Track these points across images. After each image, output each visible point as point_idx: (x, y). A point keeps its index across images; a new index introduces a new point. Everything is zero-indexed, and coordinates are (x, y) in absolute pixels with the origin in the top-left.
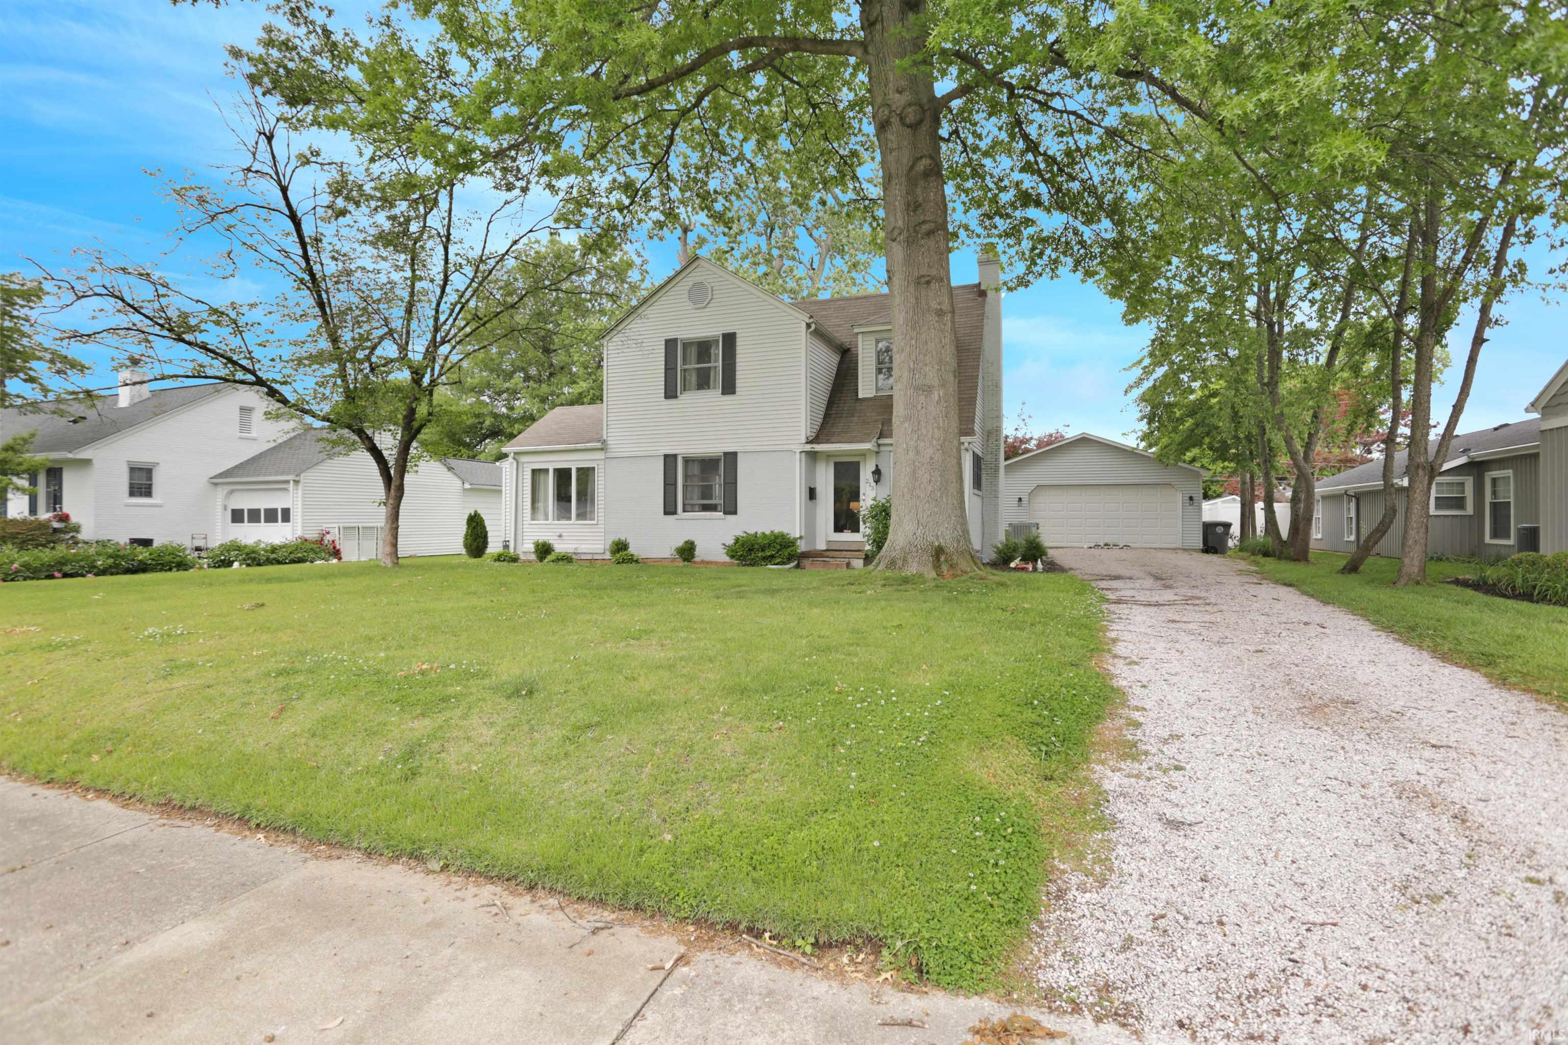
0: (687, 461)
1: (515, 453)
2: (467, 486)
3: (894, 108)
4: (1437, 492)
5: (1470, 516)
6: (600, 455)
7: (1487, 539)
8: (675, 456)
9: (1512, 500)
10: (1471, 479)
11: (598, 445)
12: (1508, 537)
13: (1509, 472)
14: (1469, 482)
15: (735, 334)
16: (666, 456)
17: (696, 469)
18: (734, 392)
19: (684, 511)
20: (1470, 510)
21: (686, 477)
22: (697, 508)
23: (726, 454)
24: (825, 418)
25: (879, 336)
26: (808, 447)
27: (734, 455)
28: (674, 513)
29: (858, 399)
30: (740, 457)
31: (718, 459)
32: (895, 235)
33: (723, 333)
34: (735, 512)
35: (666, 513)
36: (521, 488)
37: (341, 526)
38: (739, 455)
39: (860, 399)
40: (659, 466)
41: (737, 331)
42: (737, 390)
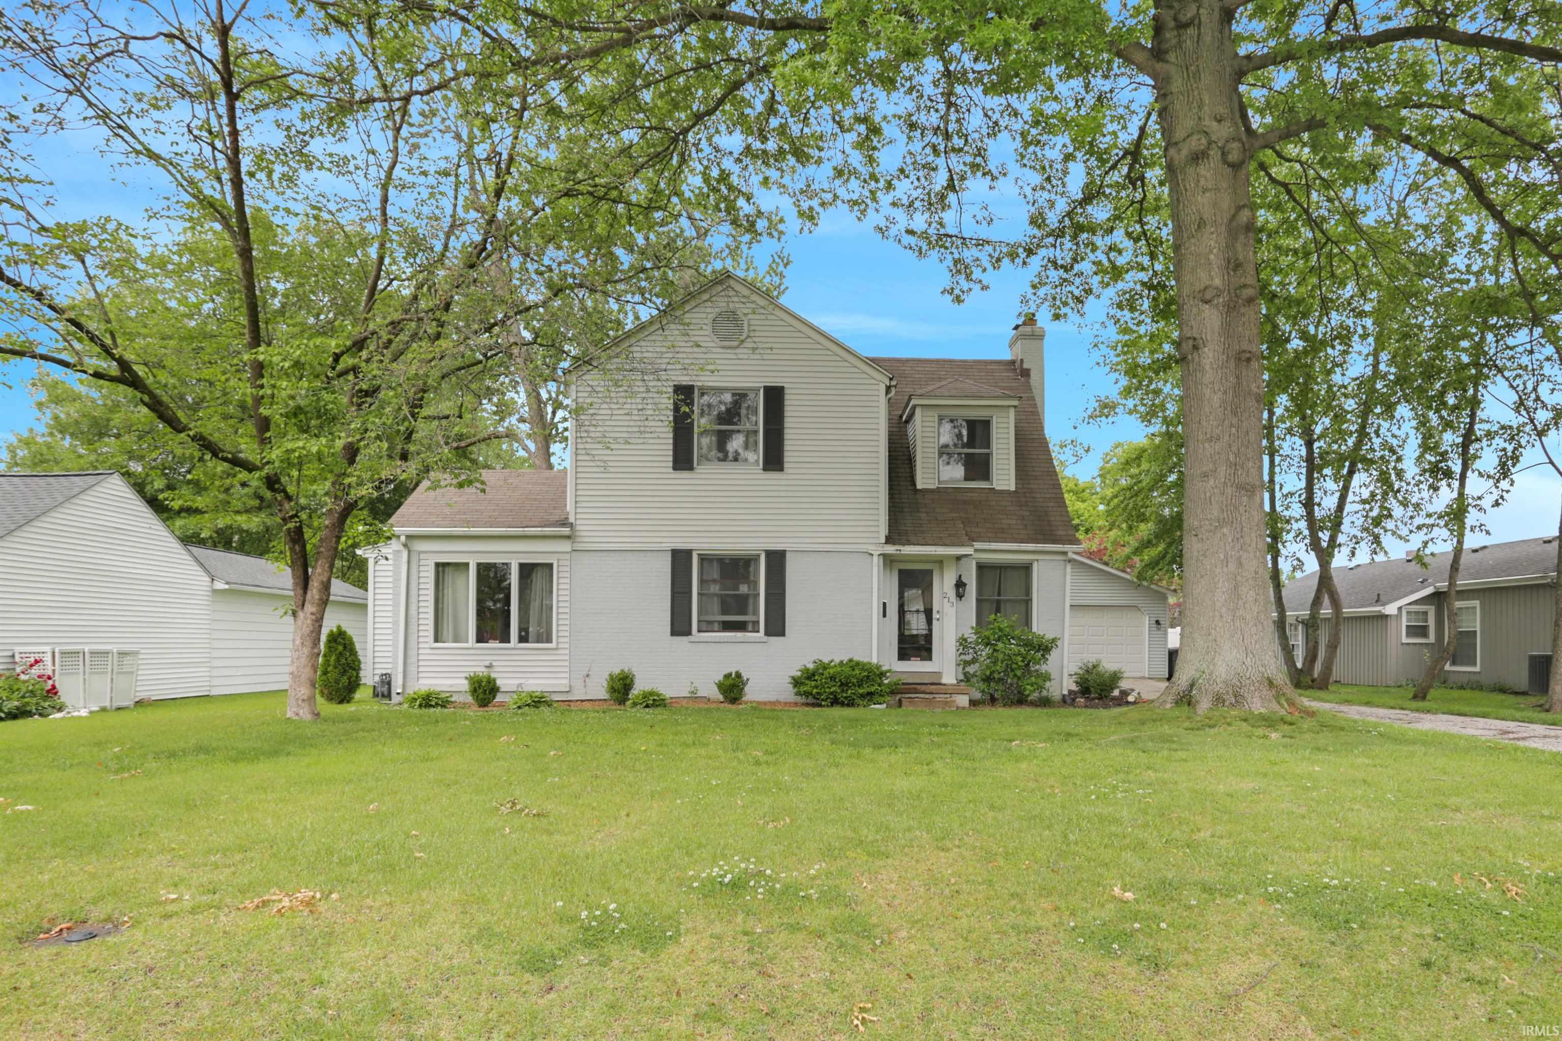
0: (704, 559)
1: (409, 537)
2: (220, 585)
3: (1214, 138)
4: (1408, 620)
5: (1432, 644)
6: (566, 546)
8: (689, 553)
9: (1478, 629)
10: (1432, 607)
11: (566, 531)
12: (1475, 664)
13: (1477, 603)
14: (1431, 610)
15: (783, 388)
16: (676, 552)
17: (714, 572)
18: (781, 469)
19: (699, 631)
20: (1432, 638)
21: (702, 582)
22: (716, 626)
23: (768, 552)
25: (944, 412)
26: (888, 549)
27: (783, 554)
28: (688, 633)
29: (916, 491)
30: (789, 556)
31: (756, 559)
32: (1208, 296)
33: (765, 387)
34: (782, 633)
35: (675, 632)
36: (414, 591)
37: (57, 650)
38: (788, 555)
39: (920, 490)
40: (665, 565)
41: (786, 385)
42: (786, 465)
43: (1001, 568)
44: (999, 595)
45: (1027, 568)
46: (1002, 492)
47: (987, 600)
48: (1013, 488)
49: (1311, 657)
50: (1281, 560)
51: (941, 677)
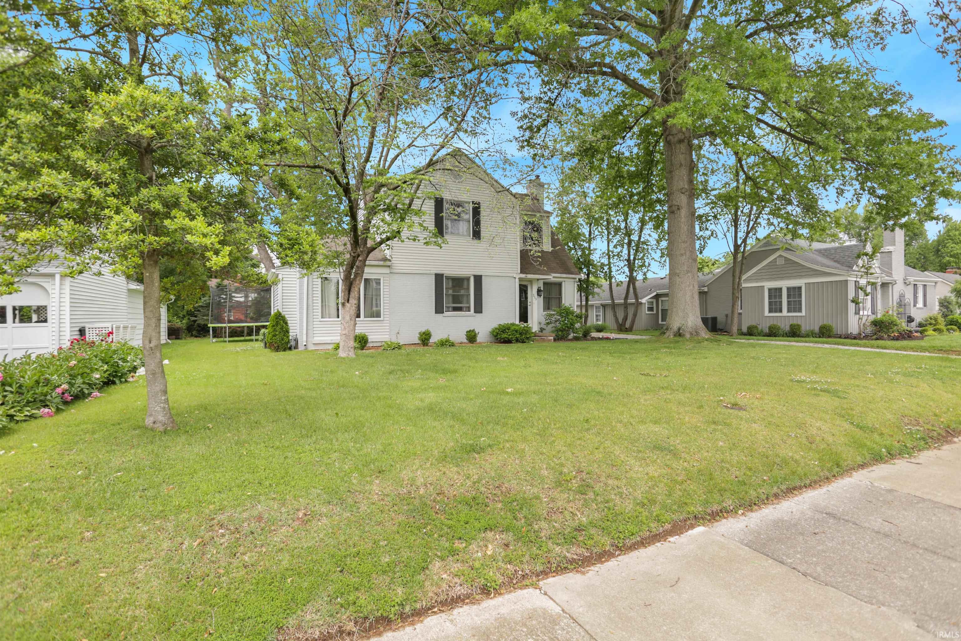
0: (449, 279)
4: (648, 305)
5: (655, 314)
7: (660, 322)
8: (442, 275)
11: (387, 263)
14: (654, 301)
15: (479, 203)
16: (438, 275)
17: (453, 285)
18: (479, 239)
20: (655, 312)
21: (447, 289)
22: (451, 309)
23: (477, 276)
27: (481, 276)
28: (442, 312)
31: (468, 279)
32: (683, 191)
33: (473, 202)
34: (481, 312)
35: (438, 312)
36: (310, 292)
37: (114, 326)
38: (483, 277)
40: (432, 281)
41: (481, 202)
42: (481, 237)
43: (553, 285)
45: (560, 285)
46: (547, 252)
47: (545, 297)
48: (550, 251)
49: (625, 318)
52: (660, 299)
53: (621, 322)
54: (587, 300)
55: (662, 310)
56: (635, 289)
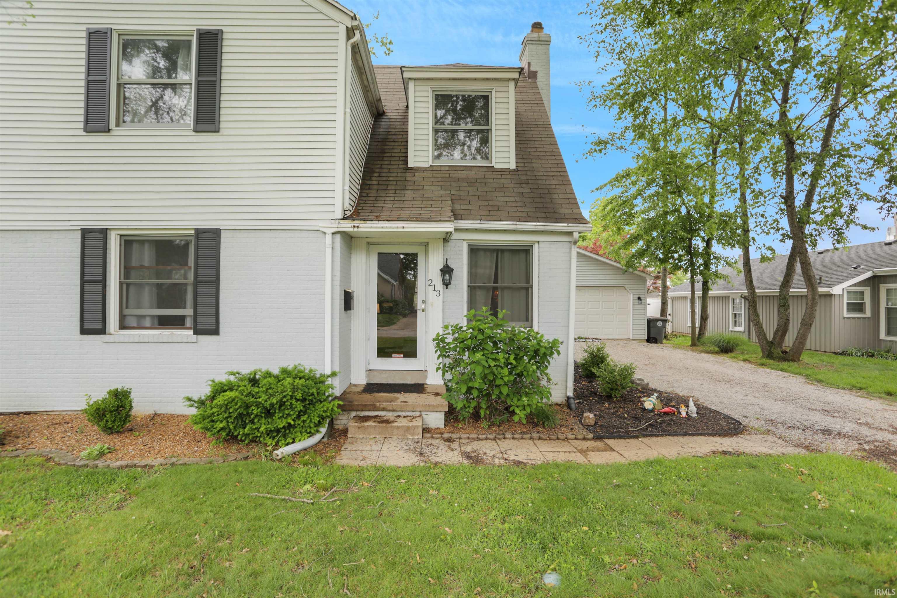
0: (127, 241)
4: (848, 299)
5: (868, 318)
7: (883, 335)
8: (104, 233)
10: (869, 288)
14: (867, 291)
15: (220, 31)
16: (85, 233)
17: (144, 256)
18: (216, 129)
19: (123, 326)
20: (868, 313)
21: (126, 268)
22: (147, 322)
23: (199, 233)
24: (362, 189)
25: (439, 87)
26: (347, 226)
27: (216, 233)
28: (102, 331)
29: (406, 169)
30: (224, 237)
33: (198, 30)
34: (217, 330)
35: (84, 331)
38: (223, 235)
39: (412, 169)
40: (74, 248)
41: (224, 29)
42: (222, 125)
43: (498, 250)
44: (496, 281)
45: (527, 251)
46: (501, 171)
47: (480, 288)
48: (513, 166)
50: (752, 249)
51: (426, 377)
52: (883, 288)
53: (770, 336)
54: (705, 288)
55: (889, 311)
56: (806, 265)
